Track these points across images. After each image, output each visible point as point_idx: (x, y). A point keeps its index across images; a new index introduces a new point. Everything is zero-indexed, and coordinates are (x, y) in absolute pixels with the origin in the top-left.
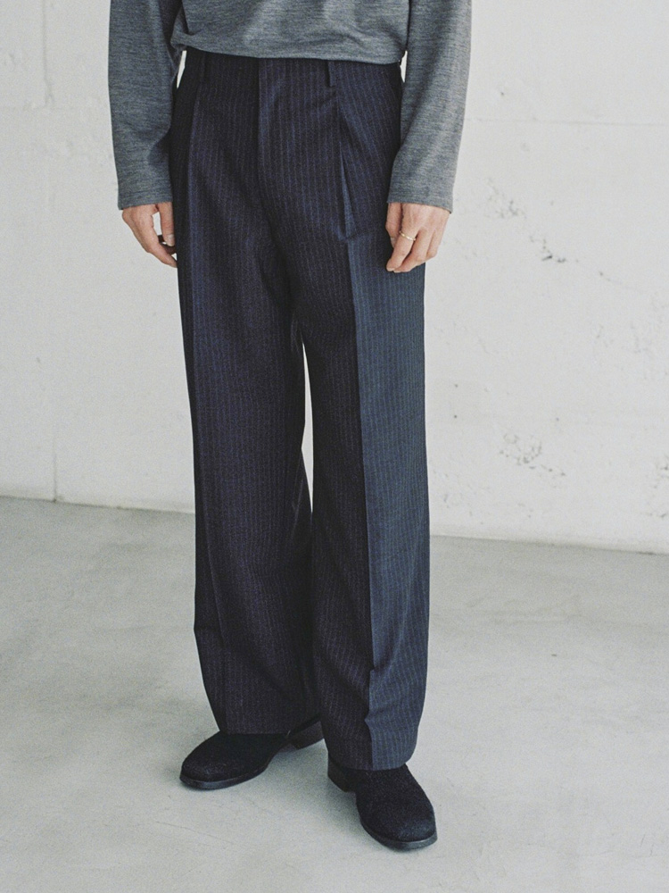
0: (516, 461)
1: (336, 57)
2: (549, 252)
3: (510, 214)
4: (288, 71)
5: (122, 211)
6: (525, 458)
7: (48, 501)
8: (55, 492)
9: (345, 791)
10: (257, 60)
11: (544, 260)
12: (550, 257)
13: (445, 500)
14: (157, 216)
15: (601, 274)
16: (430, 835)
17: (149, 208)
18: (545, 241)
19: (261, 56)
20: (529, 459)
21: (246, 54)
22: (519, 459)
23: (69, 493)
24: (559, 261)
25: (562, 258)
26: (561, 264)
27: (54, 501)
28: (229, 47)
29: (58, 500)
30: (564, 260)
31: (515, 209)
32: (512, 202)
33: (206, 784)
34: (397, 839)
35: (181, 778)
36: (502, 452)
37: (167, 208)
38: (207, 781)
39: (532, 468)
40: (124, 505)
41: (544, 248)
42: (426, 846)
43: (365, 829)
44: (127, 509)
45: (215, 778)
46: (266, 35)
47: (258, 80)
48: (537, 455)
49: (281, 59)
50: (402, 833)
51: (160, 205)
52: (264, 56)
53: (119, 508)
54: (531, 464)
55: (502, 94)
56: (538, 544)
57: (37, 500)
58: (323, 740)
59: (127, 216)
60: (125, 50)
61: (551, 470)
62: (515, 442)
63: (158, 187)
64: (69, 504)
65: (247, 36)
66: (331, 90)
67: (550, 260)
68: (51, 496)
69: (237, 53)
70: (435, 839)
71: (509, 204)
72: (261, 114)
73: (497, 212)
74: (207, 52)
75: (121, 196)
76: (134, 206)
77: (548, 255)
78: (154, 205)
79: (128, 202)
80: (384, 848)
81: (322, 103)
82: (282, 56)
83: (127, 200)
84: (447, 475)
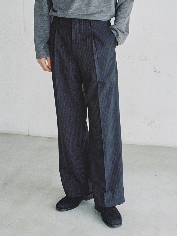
0: (147, 125)
1: (93, 19)
2: (155, 70)
3: (145, 60)
4: (80, 22)
5: (37, 60)
6: (150, 124)
7: (27, 135)
8: (28, 133)
9: (99, 212)
10: (72, 19)
11: (154, 72)
12: (156, 71)
13: (129, 135)
14: (47, 61)
15: (169, 76)
16: (120, 223)
17: (44, 59)
18: (154, 67)
19: (72, 18)
20: (151, 124)
21: (69, 17)
22: (148, 124)
23: (32, 133)
24: (158, 72)
25: (159, 71)
26: (159, 73)
27: (28, 135)
28: (64, 16)
29: (29, 135)
30: (159, 72)
31: (146, 59)
32: (146, 57)
33: (62, 210)
34: (111, 225)
35: (56, 208)
36: (144, 122)
37: (49, 58)
38: (63, 209)
39: (151, 126)
40: (46, 136)
41: (154, 69)
42: (119, 226)
43: (103, 222)
44: (47, 137)
45: (65, 208)
46: (75, 12)
47: (72, 25)
48: (153, 123)
49: (78, 19)
50: (113, 223)
51: (47, 58)
52: (74, 18)
53: (45, 137)
54: (151, 125)
55: (143, 28)
56: (153, 146)
57: (23, 135)
58: (93, 199)
59: (39, 61)
60: (39, 18)
61: (156, 127)
62: (147, 120)
63: (46, 53)
64: (32, 136)
65: (69, 12)
66: (91, 27)
67: (156, 72)
68: (27, 134)
69: (66, 17)
70: (122, 225)
71: (145, 57)
72: (73, 33)
73: (142, 59)
74: (59, 17)
75: (37, 56)
76: (40, 58)
77: (155, 71)
78: (46, 58)
79: (39, 57)
80: (108, 227)
81: (89, 30)
82: (78, 18)
83: (38, 57)
84: (129, 128)
